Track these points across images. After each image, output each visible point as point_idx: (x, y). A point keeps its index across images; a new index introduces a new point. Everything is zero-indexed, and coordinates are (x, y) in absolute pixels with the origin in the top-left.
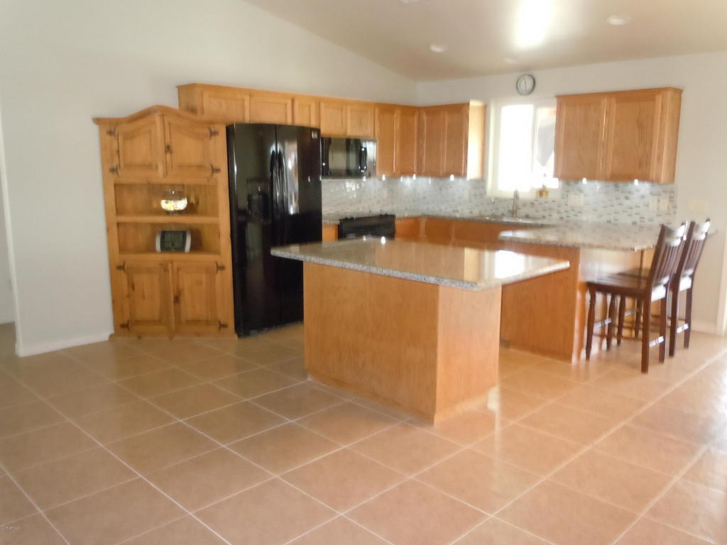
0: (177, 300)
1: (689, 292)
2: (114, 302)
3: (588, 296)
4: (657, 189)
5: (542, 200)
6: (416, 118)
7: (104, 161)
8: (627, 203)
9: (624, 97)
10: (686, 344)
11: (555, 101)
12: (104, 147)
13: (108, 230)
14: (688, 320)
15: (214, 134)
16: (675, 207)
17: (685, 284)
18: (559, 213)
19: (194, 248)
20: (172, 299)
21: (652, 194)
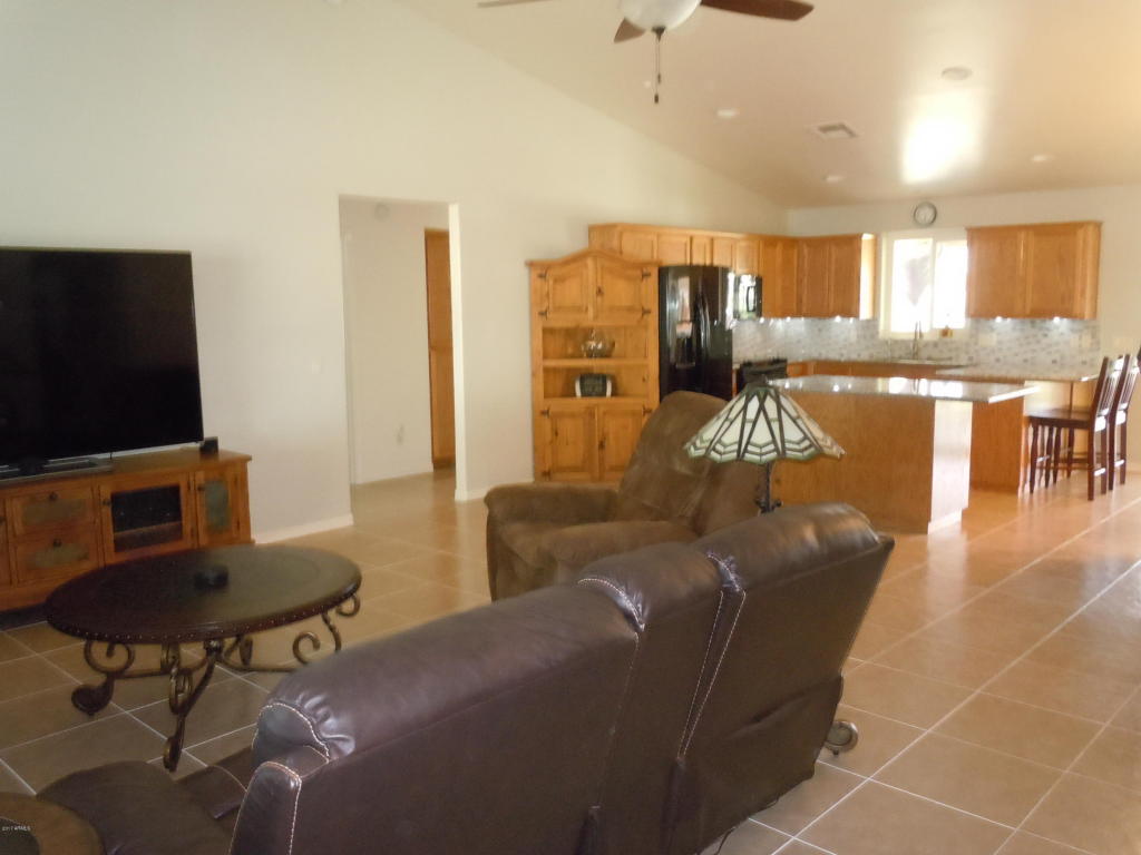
0: (602, 446)
1: (1124, 426)
2: (535, 449)
3: (1031, 430)
4: (1078, 325)
5: (947, 339)
6: (796, 251)
7: (532, 305)
8: (1045, 341)
9: (1042, 231)
10: (1122, 481)
11: (965, 234)
12: (533, 291)
13: (534, 374)
14: (1123, 456)
15: (645, 275)
16: (1098, 343)
17: (1120, 418)
18: (967, 353)
19: (614, 394)
20: (597, 443)
21: (1072, 330)
